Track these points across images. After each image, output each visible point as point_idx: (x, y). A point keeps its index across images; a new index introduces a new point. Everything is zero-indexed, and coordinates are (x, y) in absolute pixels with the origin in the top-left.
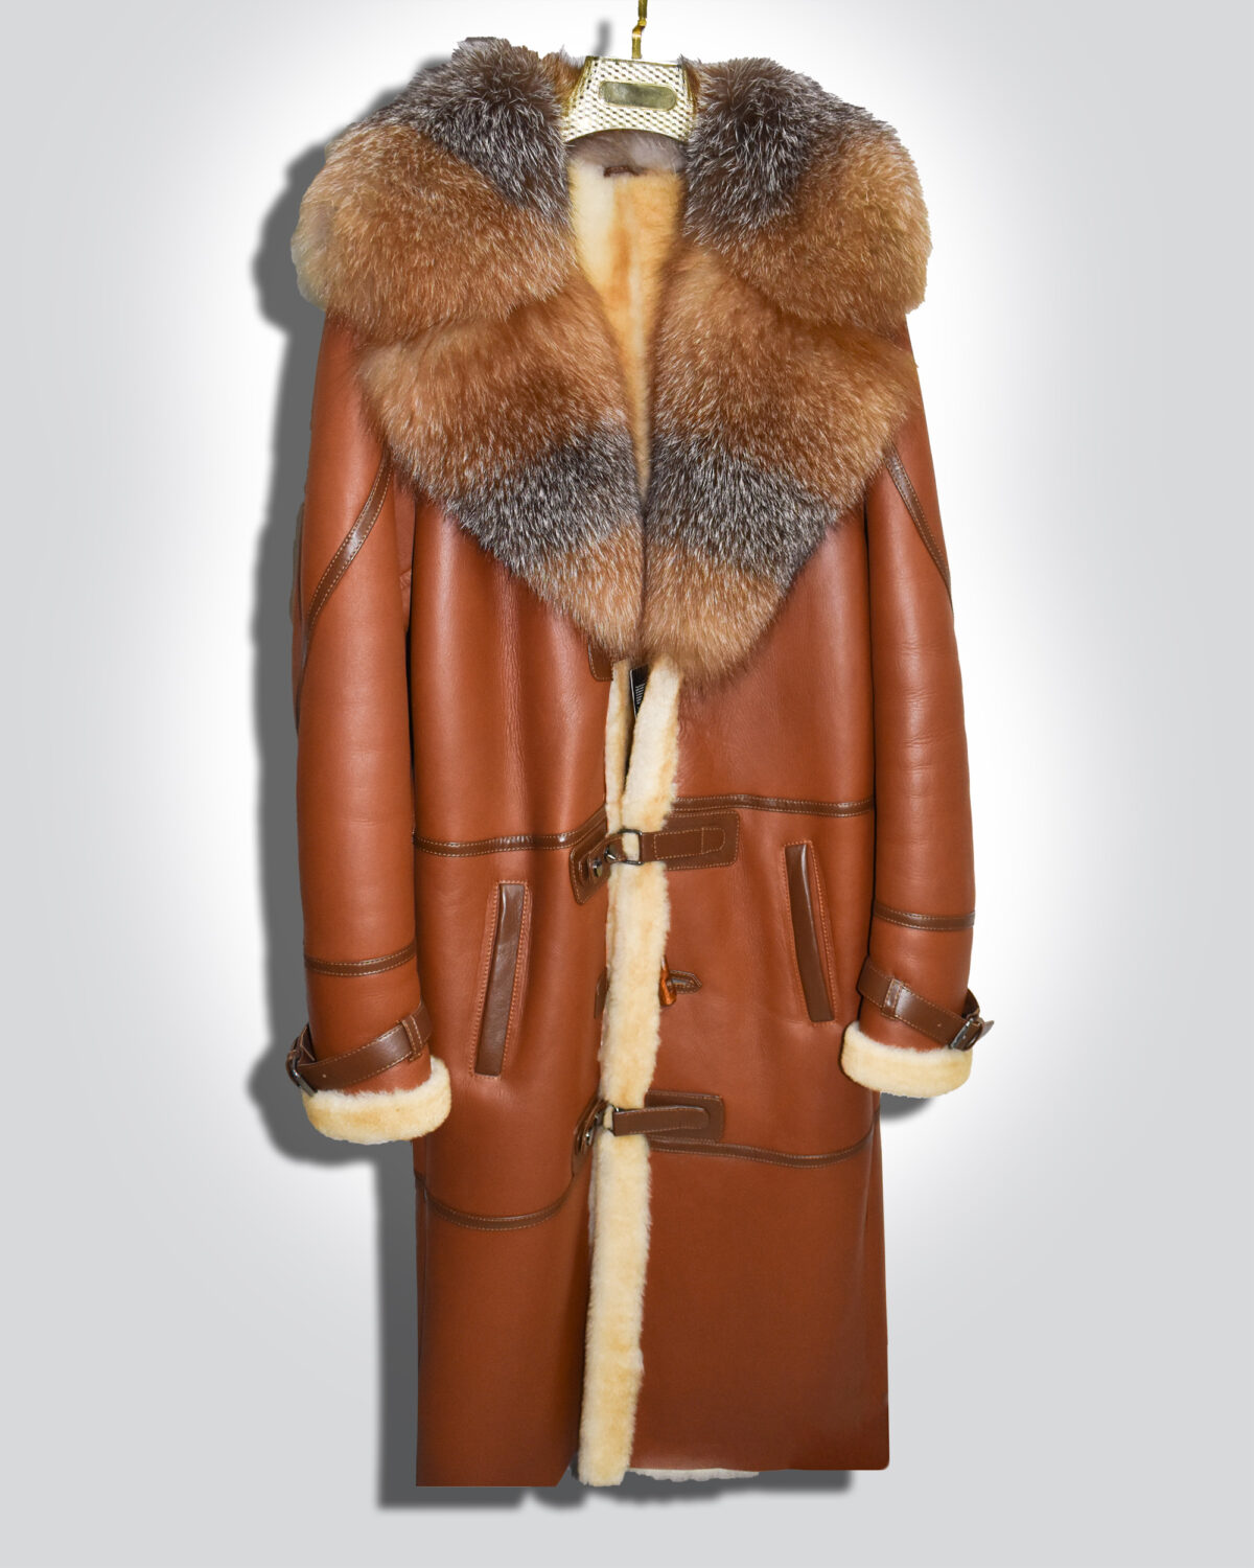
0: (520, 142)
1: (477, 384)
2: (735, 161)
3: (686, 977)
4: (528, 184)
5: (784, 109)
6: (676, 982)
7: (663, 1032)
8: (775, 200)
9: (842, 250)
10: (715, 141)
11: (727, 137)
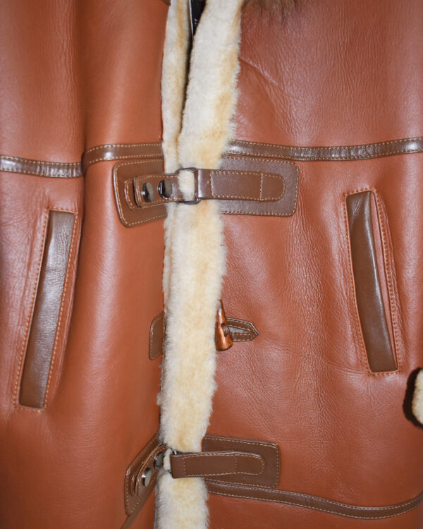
3: (243, 326)
6: (232, 330)
7: (218, 377)
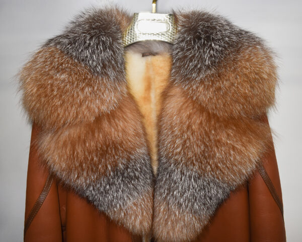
0: (101, 51)
1: (79, 149)
2: (191, 52)
4: (104, 67)
5: (214, 35)
8: (208, 67)
9: (238, 87)
10: (183, 44)
11: (188, 43)
